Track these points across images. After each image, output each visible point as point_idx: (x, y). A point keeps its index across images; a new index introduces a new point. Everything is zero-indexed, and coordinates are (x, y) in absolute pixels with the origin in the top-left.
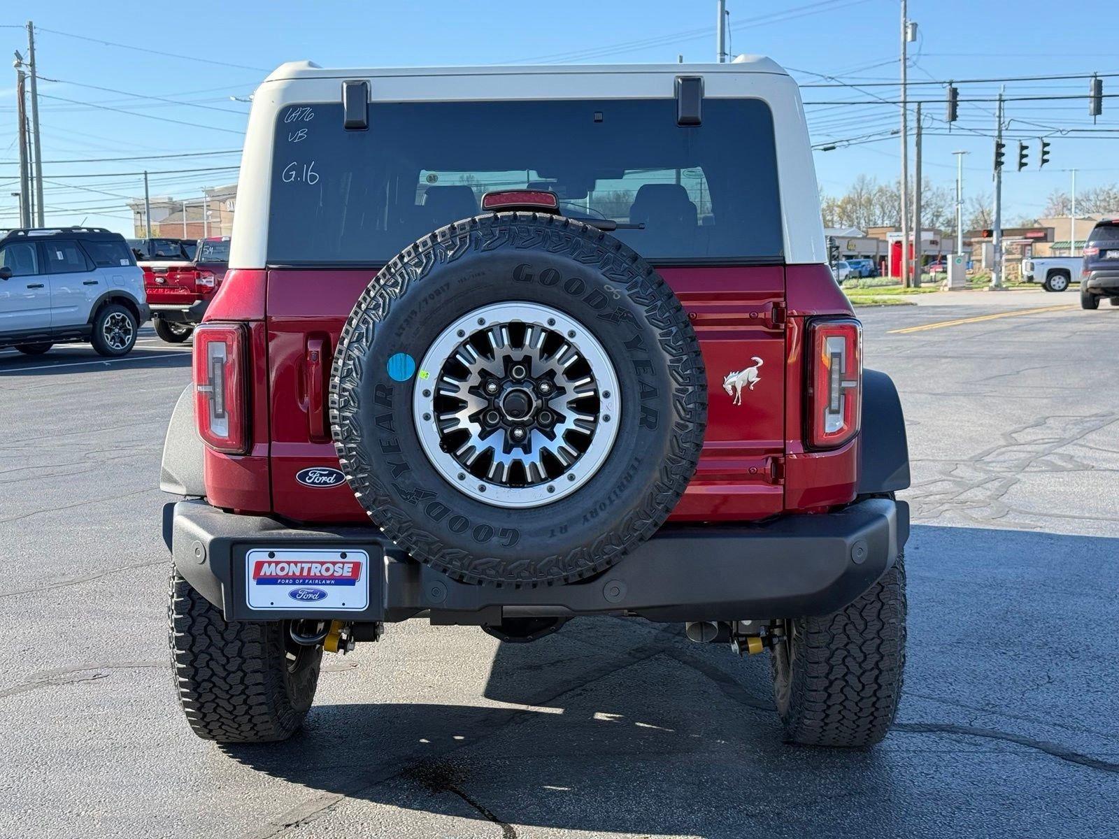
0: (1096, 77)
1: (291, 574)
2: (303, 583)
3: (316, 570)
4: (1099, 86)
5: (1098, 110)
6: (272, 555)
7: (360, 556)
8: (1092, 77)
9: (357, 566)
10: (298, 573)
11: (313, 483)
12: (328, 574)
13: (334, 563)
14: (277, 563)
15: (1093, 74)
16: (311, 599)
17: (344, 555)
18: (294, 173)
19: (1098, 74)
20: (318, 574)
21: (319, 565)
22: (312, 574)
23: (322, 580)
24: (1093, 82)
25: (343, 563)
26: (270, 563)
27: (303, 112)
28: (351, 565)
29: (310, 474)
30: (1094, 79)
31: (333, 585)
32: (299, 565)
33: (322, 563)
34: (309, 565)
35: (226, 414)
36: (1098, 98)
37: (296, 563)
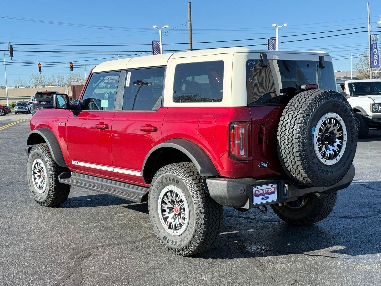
0: (10, 44)
1: (261, 193)
2: (264, 195)
3: (267, 191)
4: (11, 47)
5: (12, 55)
6: (258, 188)
7: (275, 186)
8: (9, 44)
9: (275, 188)
10: (263, 193)
11: (262, 166)
12: (269, 192)
13: (270, 188)
14: (259, 190)
15: (9, 43)
16: (266, 199)
17: (272, 186)
18: (252, 79)
19: (11, 43)
20: (267, 192)
21: (267, 189)
22: (266, 192)
23: (268, 193)
24: (9, 46)
25: (272, 188)
26: (257, 190)
27: (252, 62)
28: (273, 188)
29: (262, 164)
30: (9, 45)
31: (270, 194)
32: (263, 190)
33: (268, 189)
34: (265, 190)
35: (243, 149)
36: (11, 51)
37: (262, 190)
